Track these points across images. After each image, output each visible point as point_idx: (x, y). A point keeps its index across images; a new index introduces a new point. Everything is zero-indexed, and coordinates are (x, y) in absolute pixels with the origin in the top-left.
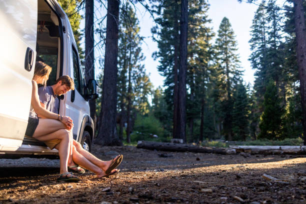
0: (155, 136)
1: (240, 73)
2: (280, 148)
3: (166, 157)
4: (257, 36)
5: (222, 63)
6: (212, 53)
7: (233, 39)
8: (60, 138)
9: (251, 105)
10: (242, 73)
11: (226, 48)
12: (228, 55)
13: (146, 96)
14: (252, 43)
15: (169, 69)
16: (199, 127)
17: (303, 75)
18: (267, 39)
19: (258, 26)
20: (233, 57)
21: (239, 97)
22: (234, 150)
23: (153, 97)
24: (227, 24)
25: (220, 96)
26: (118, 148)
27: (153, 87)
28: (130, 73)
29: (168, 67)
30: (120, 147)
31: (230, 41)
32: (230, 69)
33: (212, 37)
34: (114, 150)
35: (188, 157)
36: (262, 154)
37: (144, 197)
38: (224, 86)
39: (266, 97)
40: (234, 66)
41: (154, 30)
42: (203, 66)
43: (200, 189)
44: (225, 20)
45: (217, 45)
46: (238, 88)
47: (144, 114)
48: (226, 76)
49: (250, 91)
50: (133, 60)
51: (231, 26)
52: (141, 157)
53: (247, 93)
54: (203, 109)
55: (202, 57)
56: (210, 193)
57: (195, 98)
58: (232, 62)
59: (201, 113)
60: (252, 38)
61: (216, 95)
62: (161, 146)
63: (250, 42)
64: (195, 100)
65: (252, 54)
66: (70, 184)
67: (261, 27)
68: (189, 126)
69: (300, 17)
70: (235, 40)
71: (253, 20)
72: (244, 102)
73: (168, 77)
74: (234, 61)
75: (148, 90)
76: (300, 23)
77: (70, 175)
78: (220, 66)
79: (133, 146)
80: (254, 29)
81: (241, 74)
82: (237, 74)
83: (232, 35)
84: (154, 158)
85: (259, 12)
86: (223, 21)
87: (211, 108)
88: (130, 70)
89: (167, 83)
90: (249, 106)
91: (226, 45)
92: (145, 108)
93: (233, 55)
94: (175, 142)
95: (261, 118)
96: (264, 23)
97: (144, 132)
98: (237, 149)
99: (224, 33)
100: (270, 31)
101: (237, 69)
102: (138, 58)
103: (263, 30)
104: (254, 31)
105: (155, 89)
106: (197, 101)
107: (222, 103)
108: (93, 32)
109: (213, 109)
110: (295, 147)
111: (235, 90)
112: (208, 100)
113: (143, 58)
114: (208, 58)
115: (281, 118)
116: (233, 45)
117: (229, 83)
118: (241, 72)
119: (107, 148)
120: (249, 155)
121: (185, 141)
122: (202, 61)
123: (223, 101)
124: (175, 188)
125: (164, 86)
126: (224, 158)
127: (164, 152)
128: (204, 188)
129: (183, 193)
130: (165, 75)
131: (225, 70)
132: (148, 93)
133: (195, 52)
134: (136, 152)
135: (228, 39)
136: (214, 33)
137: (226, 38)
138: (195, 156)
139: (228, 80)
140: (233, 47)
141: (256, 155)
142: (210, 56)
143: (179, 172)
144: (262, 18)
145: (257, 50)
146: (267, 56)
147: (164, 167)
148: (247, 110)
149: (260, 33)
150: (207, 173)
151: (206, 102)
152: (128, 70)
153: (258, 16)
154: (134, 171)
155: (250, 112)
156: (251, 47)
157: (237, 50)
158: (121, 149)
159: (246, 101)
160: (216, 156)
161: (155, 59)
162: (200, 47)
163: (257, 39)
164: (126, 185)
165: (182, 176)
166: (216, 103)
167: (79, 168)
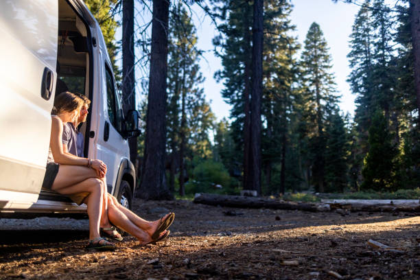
0: (219, 186)
1: (335, 99)
2: (392, 202)
3: (234, 215)
4: (358, 48)
5: (311, 85)
6: (297, 71)
7: (325, 52)
8: (89, 190)
9: (351, 143)
10: (339, 99)
11: (316, 65)
12: (319, 75)
13: (206, 131)
14: (352, 58)
15: (237, 94)
16: (279, 174)
18: (373, 52)
19: (360, 34)
20: (325, 77)
21: (334, 132)
22: (328, 206)
23: (216, 133)
24: (316, 32)
25: (308, 131)
26: (167, 204)
27: (215, 118)
28: (183, 100)
29: (236, 92)
30: (170, 202)
31: (321, 55)
32: (321, 94)
33: (296, 50)
34: (163, 206)
35: (264, 215)
36: (366, 211)
37: (205, 271)
38: (313, 117)
39: (372, 132)
40: (327, 90)
41: (216, 41)
42: (285, 90)
43: (281, 261)
44: (315, 27)
45: (303, 60)
46: (333, 120)
47: (203, 156)
48: (316, 104)
49: (350, 124)
50: (188, 82)
51: (322, 35)
52: (200, 215)
53: (346, 126)
54: (284, 150)
55: (282, 77)
56: (296, 266)
57: (273, 133)
58: (324, 85)
59: (282, 155)
60: (352, 51)
61: (302, 130)
62: (226, 200)
63: (349, 56)
64: (273, 137)
65: (352, 73)
66: (103, 254)
67: (364, 36)
68: (265, 172)
70: (328, 53)
71: (354, 26)
72: (341, 139)
73: (235, 106)
74: (326, 82)
75: (209, 124)
76: (419, 30)
77: (103, 241)
78: (308, 90)
79: (187, 199)
80: (354, 39)
81: (337, 101)
82: (332, 101)
83: (324, 47)
84: (217, 217)
85: (362, 15)
86: (311, 28)
87: (295, 148)
88: (184, 95)
89: (234, 114)
90: (348, 145)
91: (316, 61)
92: (204, 148)
93: (325, 74)
94: (246, 195)
95: (365, 162)
96: (368, 30)
97: (204, 181)
98: (331, 205)
99: (313, 44)
100: (376, 41)
101: (331, 93)
102: (195, 79)
103: (367, 40)
104: (354, 42)
105: (218, 121)
106: (277, 138)
107: (310, 140)
108: (133, 44)
109: (298, 149)
110: (411, 201)
111: (328, 123)
112: (292, 137)
113: (201, 80)
114: (291, 78)
115: (393, 161)
116: (326, 61)
117: (320, 113)
118: (336, 97)
119: (153, 203)
120: (349, 212)
121: (260, 194)
122: (282, 83)
123: (312, 138)
124: (247, 259)
125: (231, 118)
126: (313, 217)
127: (231, 209)
128: (287, 259)
129: (259, 266)
130: (232, 103)
131: (315, 95)
132: (208, 127)
133: (273, 70)
134: (192, 209)
135: (319, 52)
136: (299, 45)
137: (315, 51)
138: (273, 214)
139: (319, 108)
140: (326, 64)
141: (358, 213)
142: (294, 77)
143: (252, 237)
144: (365, 23)
145: (359, 67)
146: (373, 75)
147: (232, 229)
148: (345, 150)
149: (363, 44)
150: (290, 238)
151: (289, 140)
152: (181, 95)
153: (360, 21)
154: (190, 236)
155: (350, 153)
156: (350, 64)
157: (331, 67)
158: (172, 204)
159: (344, 138)
160: (303, 214)
161: (218, 81)
162: (281, 64)
163: (358, 52)
164: (181, 255)
165: (257, 242)
166: (302, 141)
167: (115, 233)
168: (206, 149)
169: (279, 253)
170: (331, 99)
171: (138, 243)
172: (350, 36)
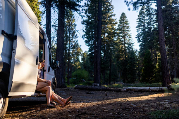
0: (83, 80)
1: (131, 44)
2: (149, 88)
3: (90, 94)
4: (140, 24)
5: (122, 38)
6: (116, 33)
7: (127, 25)
8: (47, 90)
9: (138, 62)
10: (133, 44)
11: (124, 30)
12: (125, 34)
13: (78, 57)
14: (138, 28)
15: (91, 42)
16: (109, 75)
17: (162, 49)
18: (146, 26)
19: (141, 19)
20: (127, 35)
21: (131, 58)
22: (125, 90)
23: (82, 57)
24: (124, 17)
25: (120, 57)
26: (64, 89)
27: (82, 51)
28: (69, 45)
29: (91, 41)
30: (65, 89)
31: (126, 26)
32: (126, 42)
33: (116, 25)
35: (101, 93)
36: (140, 91)
38: (123, 51)
39: (145, 59)
40: (128, 40)
41: (83, 22)
42: (111, 41)
43: (103, 110)
44: (123, 14)
45: (119, 28)
46: (130, 53)
47: (77, 68)
48: (124, 46)
49: (137, 54)
50: (71, 37)
51: (126, 17)
52: (77, 94)
54: (111, 65)
55: (110, 35)
56: (107, 112)
57: (106, 58)
58: (127, 38)
59: (110, 67)
60: (138, 26)
61: (118, 57)
62: (87, 88)
63: (137, 27)
64: (106, 60)
65: (138, 34)
67: (143, 19)
68: (103, 74)
69: (160, 19)
70: (129, 25)
71: (139, 15)
72: (134, 61)
73: (91, 47)
74: (128, 37)
75: (79, 54)
76: (161, 22)
77: (51, 105)
78: (120, 40)
79: (72, 87)
80: (139, 21)
81: (132, 45)
83: (127, 23)
84: (84, 95)
85: (142, 11)
86: (122, 15)
87: (115, 64)
88: (69, 43)
89: (90, 50)
90: (136, 63)
91: (124, 28)
92: (78, 65)
93: (128, 34)
94: (95, 85)
95: (142, 71)
96: (144, 17)
97: (77, 78)
98: (127, 89)
99: (122, 21)
100: (147, 21)
101: (130, 42)
102: (74, 36)
103: (144, 21)
104: (139, 22)
105: (83, 52)
106: (107, 60)
107: (121, 61)
108: (50, 26)
109: (116, 64)
110: (157, 88)
111: (129, 54)
112: (114, 60)
113: (77, 37)
114: (113, 36)
116: (128, 29)
117: (125, 50)
118: (132, 43)
119: (59, 89)
120: (133, 92)
121: (100, 85)
122: (110, 38)
123: (122, 60)
125: (89, 52)
126: (119, 94)
127: (89, 91)
128: (105, 110)
130: (89, 46)
131: (123, 42)
132: (79, 55)
133: (106, 32)
134: (74, 91)
135: (125, 25)
136: (117, 22)
137: (124, 24)
138: (105, 93)
139: (125, 48)
140: (128, 30)
141: (137, 92)
142: (114, 35)
143: (96, 103)
144: (143, 14)
145: (141, 32)
146: (146, 36)
147: (89, 100)
148: (135, 65)
149: (142, 23)
150: (108, 103)
151: (113, 61)
152: (68, 43)
153: (141, 13)
154: (76, 103)
155: (137, 66)
156: (137, 30)
157: (130, 31)
158: (66, 89)
159: (135, 60)
160: (116, 93)
161: (84, 39)
162: (109, 30)
163: (140, 26)
164: (75, 109)
165: (98, 105)
166: (118, 61)
167: (54, 102)
168: (79, 65)
169: (103, 108)
170: (130, 44)
171: (61, 105)
172: (137, 19)
